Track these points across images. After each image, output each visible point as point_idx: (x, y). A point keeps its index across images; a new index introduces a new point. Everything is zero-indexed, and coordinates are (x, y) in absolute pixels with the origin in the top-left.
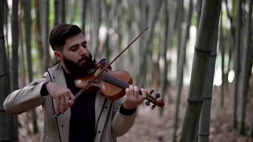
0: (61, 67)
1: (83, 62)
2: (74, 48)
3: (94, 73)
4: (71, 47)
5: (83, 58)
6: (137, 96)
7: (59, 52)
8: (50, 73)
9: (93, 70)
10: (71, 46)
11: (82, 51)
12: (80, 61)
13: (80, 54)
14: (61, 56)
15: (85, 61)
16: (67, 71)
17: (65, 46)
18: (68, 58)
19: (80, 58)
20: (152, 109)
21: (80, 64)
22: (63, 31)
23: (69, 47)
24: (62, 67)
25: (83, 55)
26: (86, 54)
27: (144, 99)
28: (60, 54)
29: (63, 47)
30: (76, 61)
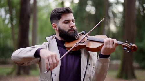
0: (55, 37)
2: (67, 22)
14: (57, 27)
15: (73, 31)
17: (61, 20)
25: (72, 27)
28: (56, 26)
29: (59, 20)
30: (67, 31)
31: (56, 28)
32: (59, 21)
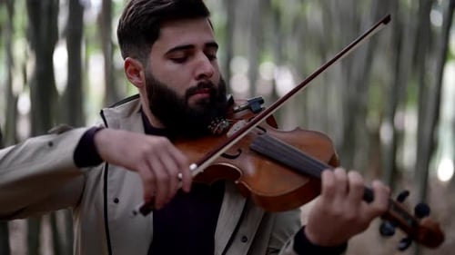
0: (138, 108)
1: (199, 96)
2: (180, 54)
3: (226, 130)
4: (173, 50)
5: (200, 85)
6: (358, 204)
7: (137, 62)
8: (107, 119)
9: (225, 123)
10: (174, 46)
11: (200, 65)
12: (191, 92)
13: (193, 73)
14: (142, 73)
15: (205, 95)
17: (157, 44)
19: (194, 83)
20: (402, 249)
21: (192, 101)
23: (168, 49)
24: (141, 110)
25: (202, 76)
26: (211, 76)
27: (372, 216)
28: (140, 69)
29: (151, 47)
30: (181, 92)
31: (139, 76)
32: (150, 52)
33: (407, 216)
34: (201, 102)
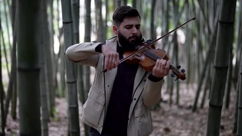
1: (132, 39)
4: (127, 26)
5: (133, 36)
7: (117, 27)
10: (127, 24)
11: (134, 30)
12: (130, 38)
13: (131, 32)
14: (117, 30)
16: (120, 45)
18: (122, 33)
21: (130, 40)
22: (125, 11)
23: (125, 25)
24: (117, 41)
26: (136, 34)
29: (120, 24)
30: (127, 37)
33: (178, 72)
34: (133, 41)
